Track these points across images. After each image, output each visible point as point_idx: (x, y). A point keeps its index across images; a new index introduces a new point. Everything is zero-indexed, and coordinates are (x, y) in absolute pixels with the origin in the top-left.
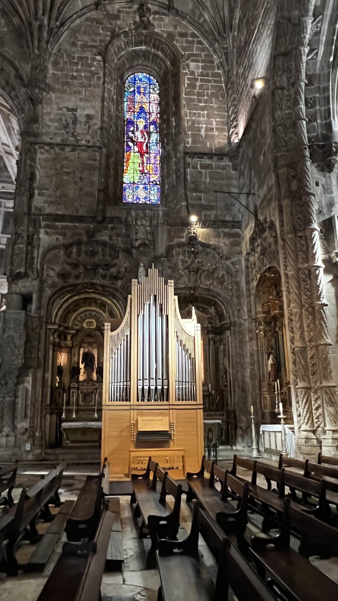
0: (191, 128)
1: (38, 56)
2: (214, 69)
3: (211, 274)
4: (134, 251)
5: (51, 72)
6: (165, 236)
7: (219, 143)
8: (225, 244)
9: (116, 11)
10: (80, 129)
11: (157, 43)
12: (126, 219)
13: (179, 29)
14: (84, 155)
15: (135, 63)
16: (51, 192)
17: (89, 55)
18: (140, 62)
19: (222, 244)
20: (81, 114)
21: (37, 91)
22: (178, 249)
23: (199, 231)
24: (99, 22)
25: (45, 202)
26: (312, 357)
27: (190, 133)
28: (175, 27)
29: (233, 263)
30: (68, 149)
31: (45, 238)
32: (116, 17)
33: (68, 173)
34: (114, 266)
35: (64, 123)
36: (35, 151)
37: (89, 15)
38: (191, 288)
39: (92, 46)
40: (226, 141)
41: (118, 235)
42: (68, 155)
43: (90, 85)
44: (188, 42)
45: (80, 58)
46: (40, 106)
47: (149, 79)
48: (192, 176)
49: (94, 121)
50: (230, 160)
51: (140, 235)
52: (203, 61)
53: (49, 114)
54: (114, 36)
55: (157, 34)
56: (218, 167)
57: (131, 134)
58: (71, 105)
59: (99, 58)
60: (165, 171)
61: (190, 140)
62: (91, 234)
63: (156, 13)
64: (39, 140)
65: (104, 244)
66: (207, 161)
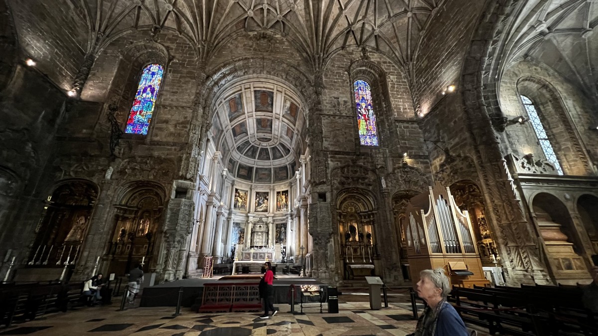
0: (396, 108)
1: (319, 72)
2: (402, 79)
3: (416, 183)
4: (377, 170)
5: (324, 79)
6: (391, 163)
7: (410, 115)
8: (422, 167)
9: (351, 51)
10: (342, 108)
11: (372, 66)
12: (371, 154)
13: (382, 60)
14: (346, 121)
15: (358, 75)
16: (331, 139)
17: (341, 71)
18: (361, 75)
19: (420, 168)
20: (341, 100)
21: (319, 88)
22: (398, 170)
23: (407, 160)
24: (344, 56)
25: (329, 144)
26: (516, 229)
27: (395, 110)
28: (380, 59)
29: (427, 178)
30: (337, 118)
31: (331, 164)
32: (352, 54)
33: (338, 130)
34: (367, 178)
35: (334, 105)
36: (321, 119)
37: (339, 52)
38: (407, 191)
39: (342, 67)
40: (414, 115)
41: (368, 162)
42: (337, 120)
43: (344, 86)
44: (387, 66)
45: (337, 73)
46: (321, 96)
47: (364, 83)
48: (400, 132)
49: (348, 104)
50: (418, 124)
51: (379, 162)
52: (396, 75)
53: (326, 100)
54: (352, 63)
55: (372, 62)
56: (412, 128)
57: (359, 110)
58: (336, 96)
59: (346, 73)
60: (380, 129)
61: (396, 114)
62: (354, 161)
63: (370, 52)
64: (322, 113)
65: (361, 167)
66: (406, 125)
